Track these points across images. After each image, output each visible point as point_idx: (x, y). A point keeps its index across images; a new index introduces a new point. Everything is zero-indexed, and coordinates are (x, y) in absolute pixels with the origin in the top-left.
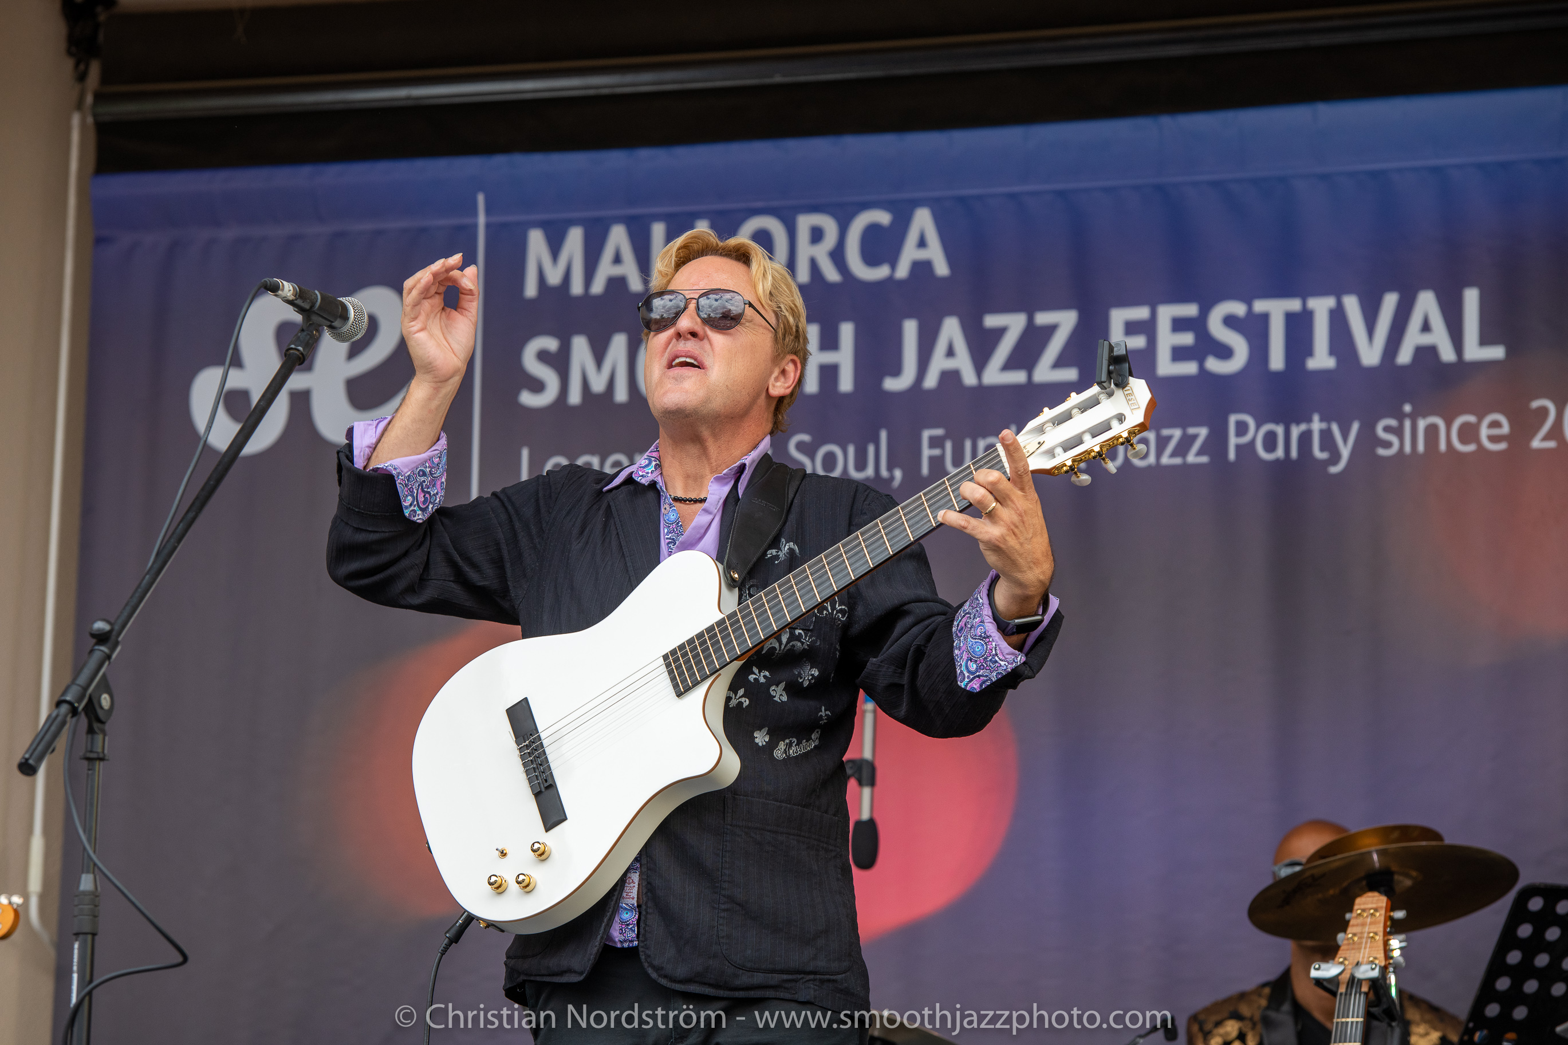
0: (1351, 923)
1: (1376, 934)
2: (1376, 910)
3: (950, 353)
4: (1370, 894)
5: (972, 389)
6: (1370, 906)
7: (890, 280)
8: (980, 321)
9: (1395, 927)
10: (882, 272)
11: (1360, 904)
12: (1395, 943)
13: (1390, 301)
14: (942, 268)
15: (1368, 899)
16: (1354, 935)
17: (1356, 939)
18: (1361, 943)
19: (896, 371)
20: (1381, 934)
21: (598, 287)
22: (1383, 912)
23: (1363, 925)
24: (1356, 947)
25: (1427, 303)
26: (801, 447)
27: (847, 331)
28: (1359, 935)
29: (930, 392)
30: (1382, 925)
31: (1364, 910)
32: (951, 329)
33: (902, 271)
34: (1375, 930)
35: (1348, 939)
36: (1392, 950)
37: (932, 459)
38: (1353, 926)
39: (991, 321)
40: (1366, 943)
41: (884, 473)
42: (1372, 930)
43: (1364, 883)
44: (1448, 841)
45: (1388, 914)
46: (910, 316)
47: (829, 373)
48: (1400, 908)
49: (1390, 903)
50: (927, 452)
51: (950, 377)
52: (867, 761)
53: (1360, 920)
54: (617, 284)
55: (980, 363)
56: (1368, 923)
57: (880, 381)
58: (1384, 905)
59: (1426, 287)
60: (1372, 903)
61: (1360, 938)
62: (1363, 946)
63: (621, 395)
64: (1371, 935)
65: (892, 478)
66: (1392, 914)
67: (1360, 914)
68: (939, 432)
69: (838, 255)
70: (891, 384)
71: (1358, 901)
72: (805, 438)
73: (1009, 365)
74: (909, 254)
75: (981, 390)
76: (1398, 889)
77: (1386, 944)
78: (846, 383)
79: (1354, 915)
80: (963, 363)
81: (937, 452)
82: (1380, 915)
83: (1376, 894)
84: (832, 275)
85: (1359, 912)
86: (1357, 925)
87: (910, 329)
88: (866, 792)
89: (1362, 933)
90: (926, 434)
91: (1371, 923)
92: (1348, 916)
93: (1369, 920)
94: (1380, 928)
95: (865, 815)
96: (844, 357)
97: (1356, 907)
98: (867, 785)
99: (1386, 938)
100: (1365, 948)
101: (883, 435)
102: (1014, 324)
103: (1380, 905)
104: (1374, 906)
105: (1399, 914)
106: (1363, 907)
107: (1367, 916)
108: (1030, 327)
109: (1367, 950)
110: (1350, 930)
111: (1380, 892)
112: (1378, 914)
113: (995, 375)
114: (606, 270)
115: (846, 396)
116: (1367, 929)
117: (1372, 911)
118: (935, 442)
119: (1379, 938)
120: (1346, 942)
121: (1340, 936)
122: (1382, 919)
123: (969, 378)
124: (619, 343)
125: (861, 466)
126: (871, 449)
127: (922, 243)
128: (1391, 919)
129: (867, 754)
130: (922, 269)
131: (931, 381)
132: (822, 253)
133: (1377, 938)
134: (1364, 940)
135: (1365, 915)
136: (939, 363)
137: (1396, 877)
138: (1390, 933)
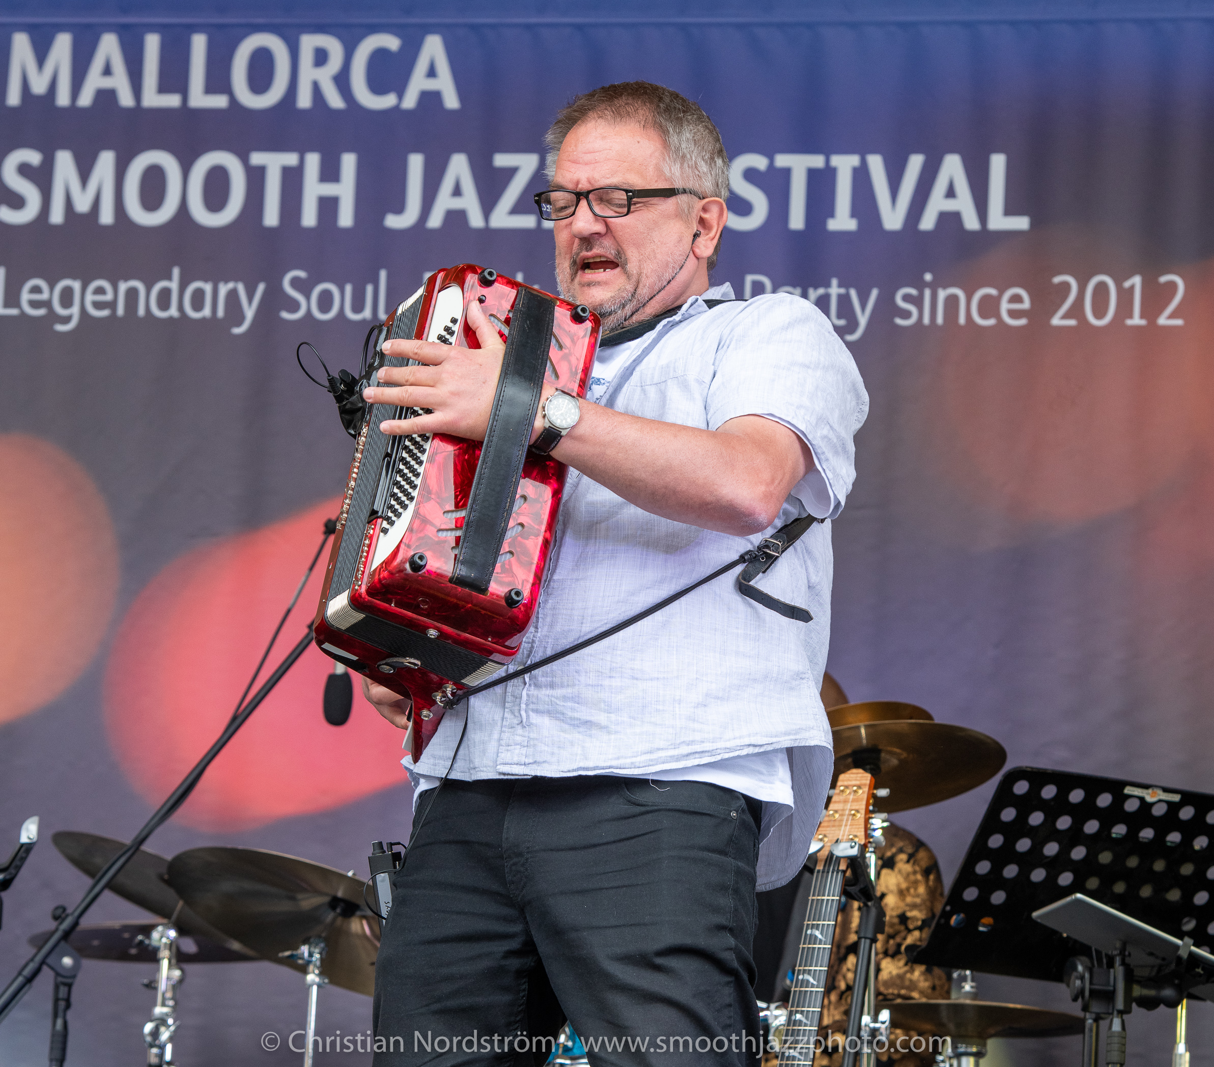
0: (834, 800)
1: (858, 811)
2: (859, 787)
3: (457, 192)
4: (854, 771)
5: (478, 231)
6: (854, 783)
7: (396, 109)
8: (490, 160)
9: (878, 805)
10: (388, 101)
11: (843, 781)
12: (878, 822)
13: (916, 162)
14: (451, 101)
15: (852, 776)
16: (836, 811)
17: (837, 816)
18: (842, 820)
19: (399, 209)
20: (863, 812)
21: (86, 99)
22: (866, 789)
23: (846, 801)
24: (838, 824)
25: (953, 167)
26: (295, 283)
27: (349, 162)
28: (840, 812)
29: (433, 231)
30: (864, 802)
31: (847, 787)
32: (459, 166)
33: (410, 101)
34: (857, 808)
35: (829, 816)
36: (874, 830)
38: (835, 802)
39: (502, 160)
40: (847, 820)
41: (382, 316)
42: (853, 808)
43: (850, 760)
44: (938, 720)
45: (871, 792)
46: (416, 150)
47: (328, 206)
48: (883, 786)
49: (873, 780)
51: (456, 218)
53: (842, 798)
54: (106, 97)
55: (488, 204)
56: (851, 800)
57: (382, 218)
58: (868, 782)
59: (952, 151)
60: (856, 780)
61: (842, 815)
62: (844, 823)
63: (107, 217)
64: (853, 812)
66: (875, 792)
67: (842, 791)
69: (342, 80)
70: (393, 222)
71: (844, 777)
72: (302, 274)
73: (519, 208)
74: (418, 83)
75: (488, 233)
76: (884, 767)
77: (867, 821)
78: (346, 218)
79: (838, 791)
80: (470, 203)
82: (863, 793)
83: (861, 771)
84: (335, 101)
85: (842, 788)
86: (839, 802)
87: (416, 163)
89: (843, 810)
91: (853, 801)
93: (851, 797)
94: (862, 806)
96: (345, 190)
97: (841, 784)
99: (867, 816)
100: (846, 825)
101: (383, 275)
102: (525, 164)
103: (864, 782)
104: (858, 783)
105: (883, 793)
106: (846, 783)
107: (850, 793)
109: (848, 827)
110: (832, 807)
111: (865, 770)
112: (860, 791)
113: (503, 218)
114: (94, 81)
115: (346, 231)
116: (848, 806)
117: (855, 788)
119: (861, 816)
120: (826, 819)
122: (865, 796)
123: (476, 220)
124: (106, 161)
125: (358, 307)
126: (369, 289)
127: (432, 73)
128: (874, 796)
130: (431, 99)
131: (435, 221)
132: (325, 76)
133: (859, 815)
134: (845, 818)
135: (848, 791)
136: (444, 202)
137: (883, 755)
138: (873, 812)
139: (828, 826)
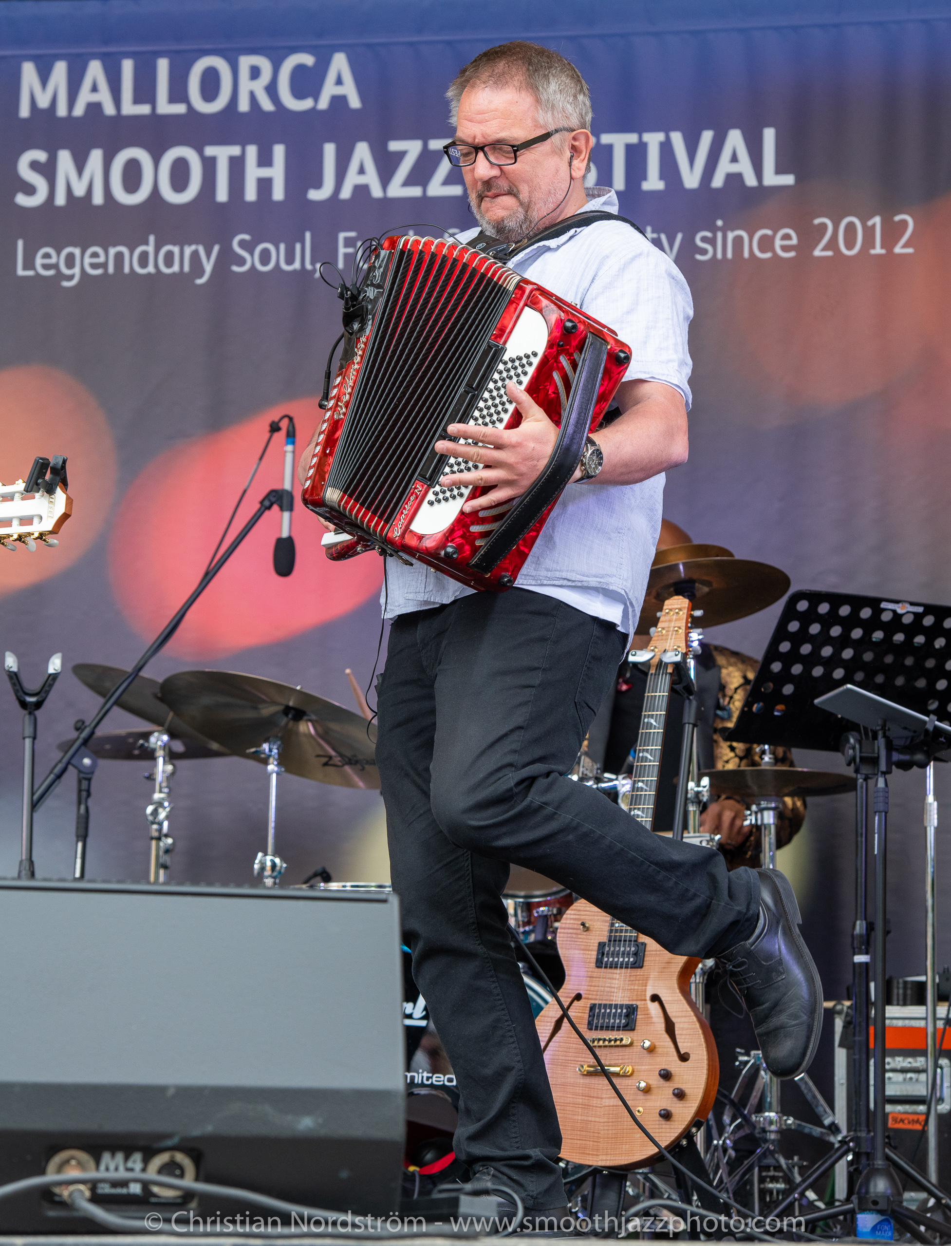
0: (661, 619)
1: (680, 628)
2: (680, 609)
3: (362, 171)
4: (676, 597)
5: (378, 200)
6: (676, 606)
7: (313, 110)
8: (386, 146)
9: (695, 623)
10: (307, 104)
11: (668, 605)
12: (695, 636)
13: (707, 137)
14: (355, 103)
15: (674, 601)
16: (663, 629)
17: (664, 632)
18: (668, 635)
19: (318, 185)
20: (684, 628)
21: (79, 111)
22: (685, 611)
23: (670, 621)
24: (664, 638)
25: (735, 139)
26: (242, 244)
27: (279, 151)
28: (667, 629)
29: (345, 201)
30: (684, 621)
31: (671, 610)
32: (362, 152)
33: (323, 103)
34: (679, 625)
35: (658, 632)
36: (692, 641)
37: (346, 255)
38: (663, 622)
39: (394, 146)
40: (672, 635)
41: (309, 267)
42: (676, 625)
43: (672, 589)
44: (738, 556)
45: (690, 613)
46: (329, 140)
47: (265, 185)
48: (699, 609)
49: (691, 604)
50: (342, 250)
51: (362, 191)
52: (287, 491)
53: (667, 618)
54: (94, 108)
55: (385, 179)
56: (674, 620)
57: (306, 193)
58: (687, 605)
59: (734, 127)
60: (678, 604)
61: (667, 631)
62: (670, 637)
63: (98, 199)
64: (676, 629)
65: (314, 271)
66: (692, 613)
67: (668, 613)
68: (352, 234)
69: (272, 90)
70: (314, 195)
71: (667, 602)
72: (246, 237)
73: (409, 182)
74: (329, 90)
75: (386, 201)
76: (698, 594)
77: (687, 635)
78: (278, 193)
79: (663, 613)
80: (371, 178)
81: (350, 250)
82: (683, 614)
83: (681, 597)
84: (267, 105)
85: (667, 611)
86: (665, 621)
87: (330, 150)
88: (286, 515)
89: (669, 627)
90: (342, 236)
91: (676, 620)
92: (659, 614)
93: (674, 617)
94: (683, 624)
95: (285, 534)
96: (277, 172)
97: (665, 607)
98: (287, 510)
99: (687, 631)
100: (671, 639)
101: (308, 235)
102: (412, 148)
103: (683, 605)
104: (679, 606)
105: (698, 613)
106: (670, 607)
107: (673, 615)
108: (425, 153)
109: (673, 640)
110: (660, 625)
111: (684, 596)
112: (681, 613)
113: (397, 189)
114: (85, 97)
115: (278, 203)
116: (673, 624)
117: (677, 611)
118: (349, 242)
119: (682, 631)
120: (656, 634)
121: (652, 630)
122: (685, 616)
123: (377, 192)
124: (96, 157)
125: (290, 260)
126: (298, 247)
127: (339, 82)
128: (692, 616)
129: (287, 486)
130: (339, 101)
131: (346, 193)
132: (259, 87)
133: (680, 631)
134: (670, 633)
135: (672, 613)
136: (352, 179)
137: (697, 584)
138: (691, 628)
139: (658, 640)
